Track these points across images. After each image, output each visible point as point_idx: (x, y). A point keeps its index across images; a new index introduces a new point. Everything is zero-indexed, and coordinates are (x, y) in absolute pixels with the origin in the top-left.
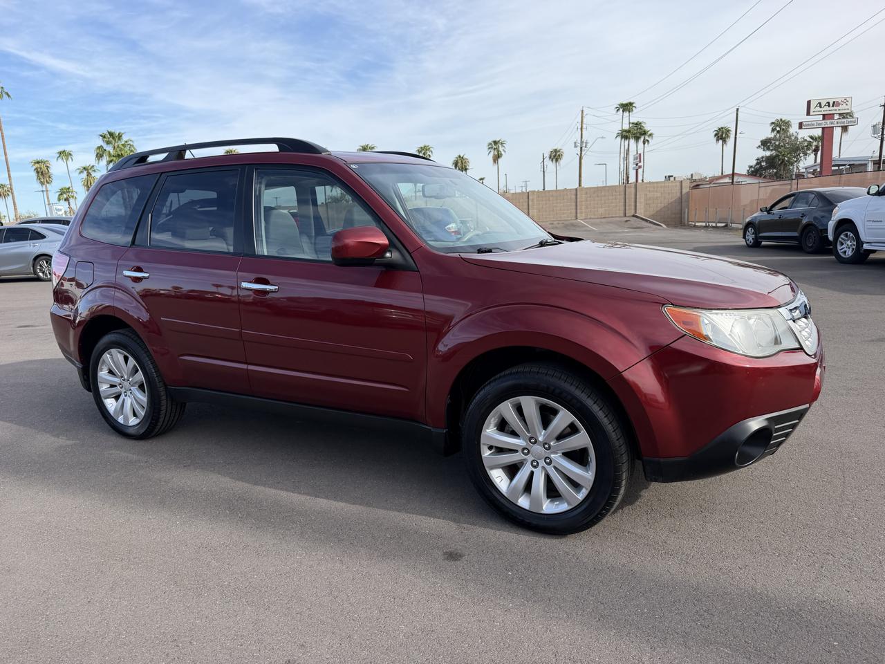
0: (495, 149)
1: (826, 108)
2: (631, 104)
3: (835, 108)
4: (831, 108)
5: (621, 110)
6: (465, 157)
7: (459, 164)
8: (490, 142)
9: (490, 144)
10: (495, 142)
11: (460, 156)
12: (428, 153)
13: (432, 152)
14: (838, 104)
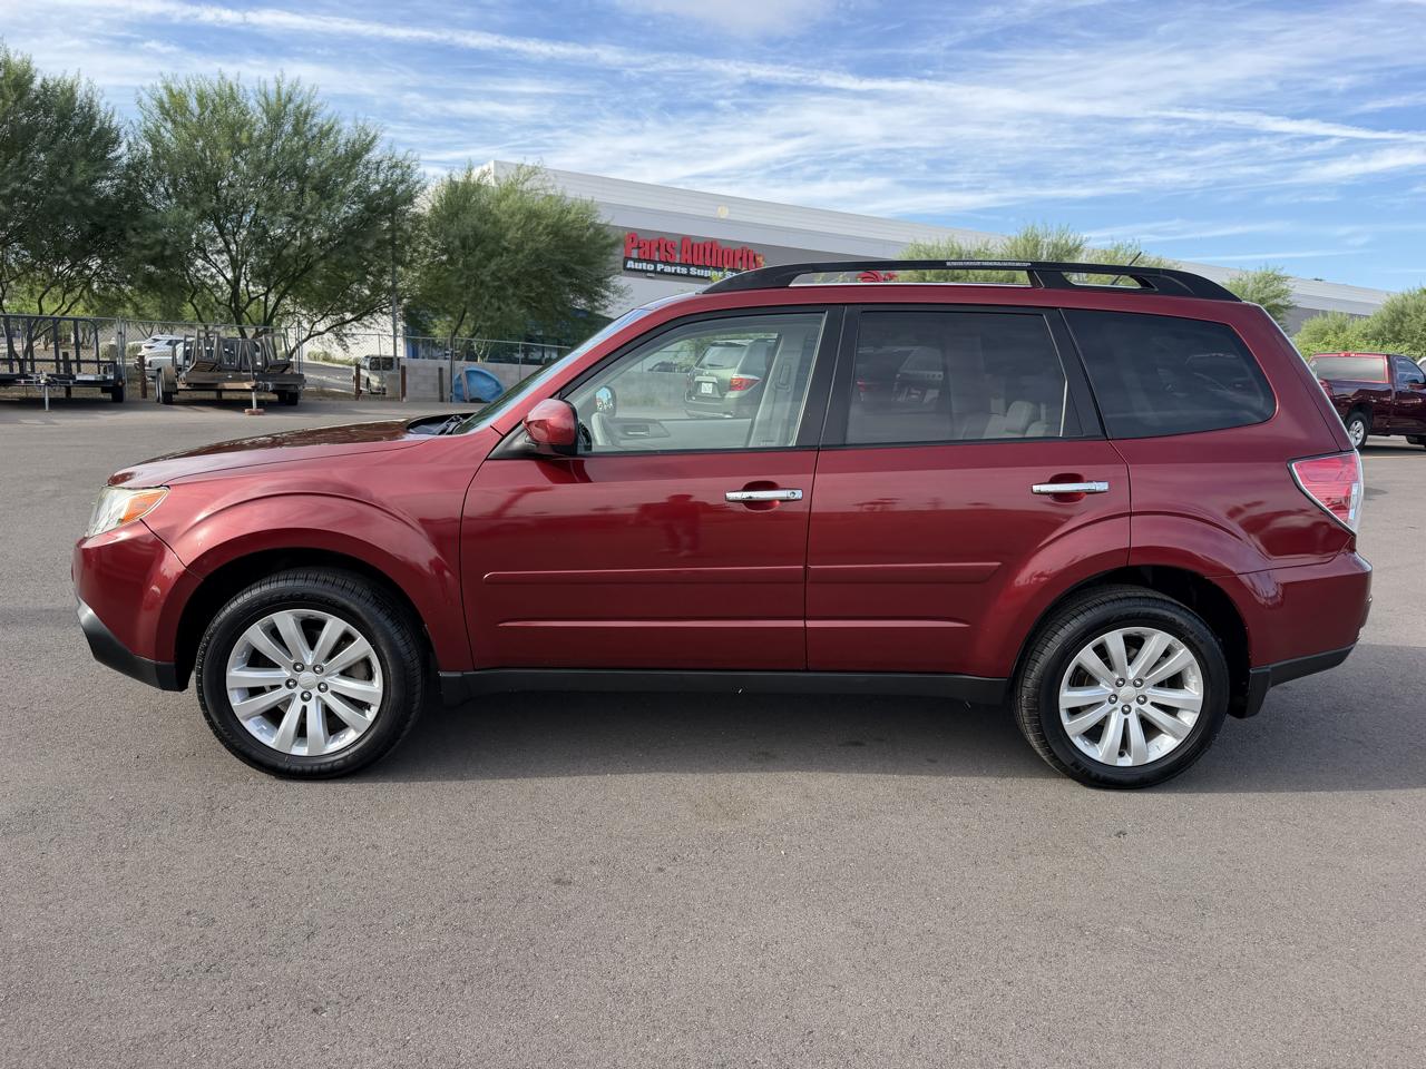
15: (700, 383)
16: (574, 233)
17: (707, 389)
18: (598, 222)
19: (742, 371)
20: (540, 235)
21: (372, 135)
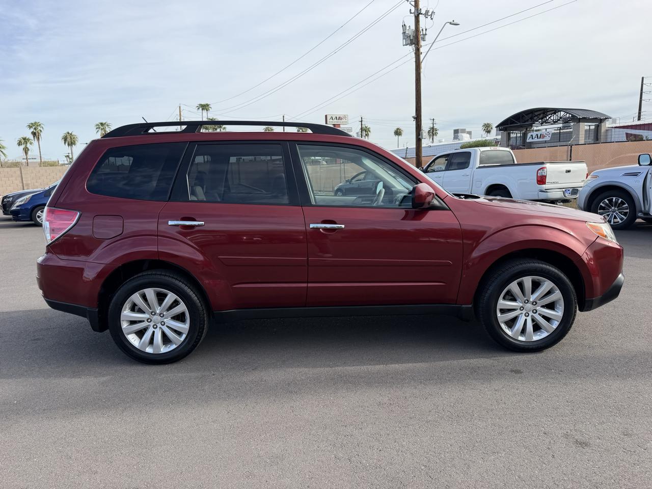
0: (102, 129)
1: (335, 120)
2: (208, 105)
3: (340, 121)
4: (338, 121)
5: (201, 109)
6: (73, 134)
7: (69, 139)
8: (98, 123)
9: (97, 125)
10: (102, 124)
11: (68, 133)
12: (39, 128)
13: (43, 128)
14: (341, 119)
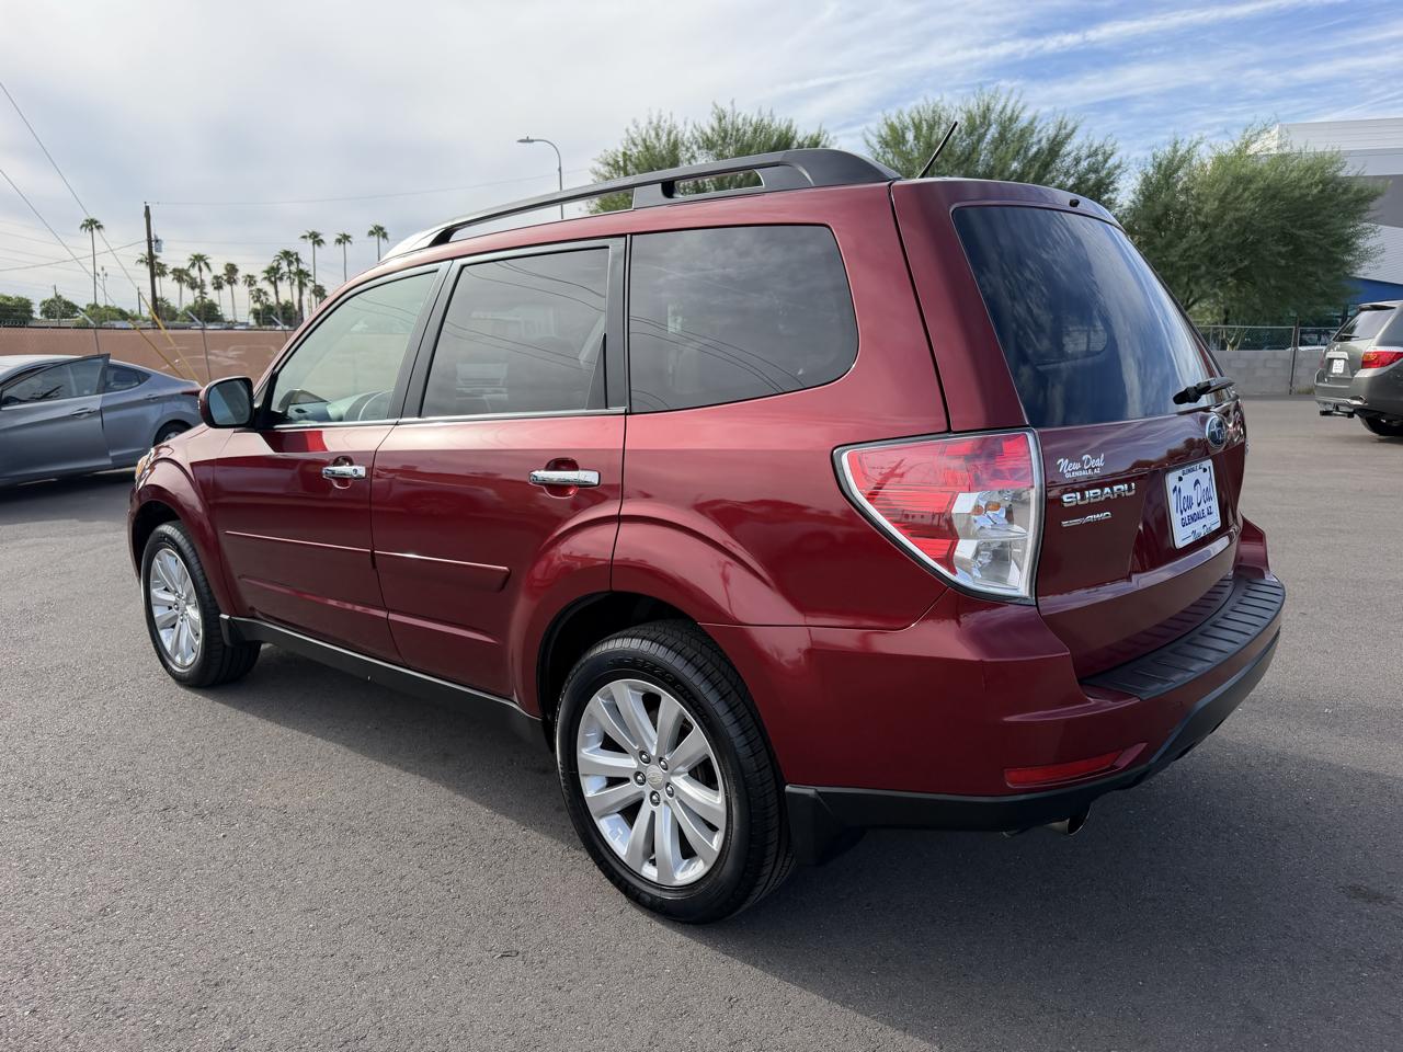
15: (1331, 360)
16: (1297, 193)
17: (1338, 368)
18: (1342, 174)
19: (1382, 343)
20: (1245, 202)
21: (1069, 128)
